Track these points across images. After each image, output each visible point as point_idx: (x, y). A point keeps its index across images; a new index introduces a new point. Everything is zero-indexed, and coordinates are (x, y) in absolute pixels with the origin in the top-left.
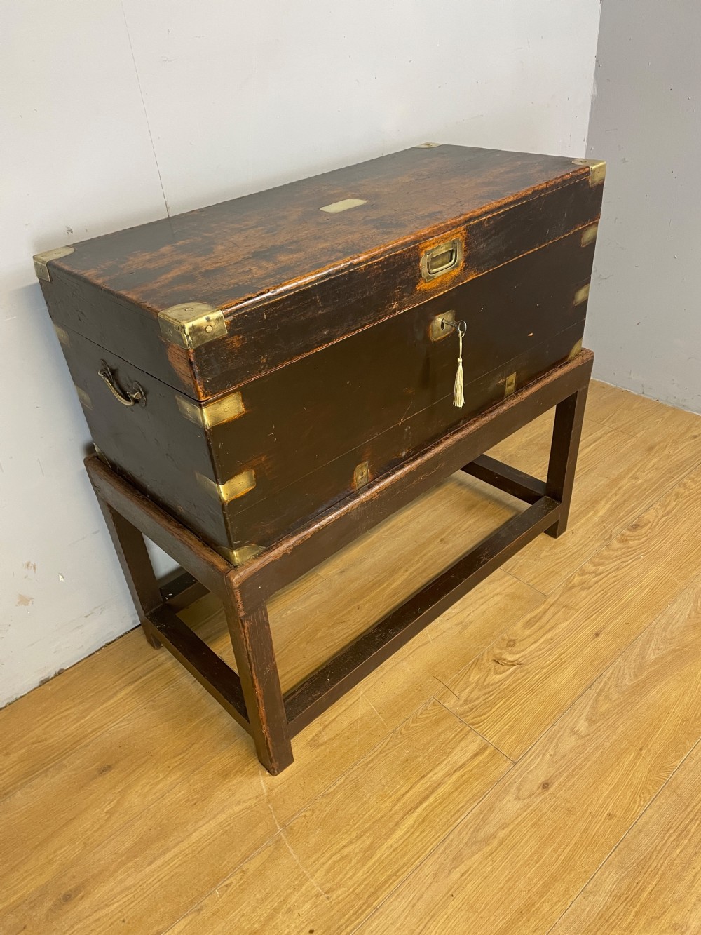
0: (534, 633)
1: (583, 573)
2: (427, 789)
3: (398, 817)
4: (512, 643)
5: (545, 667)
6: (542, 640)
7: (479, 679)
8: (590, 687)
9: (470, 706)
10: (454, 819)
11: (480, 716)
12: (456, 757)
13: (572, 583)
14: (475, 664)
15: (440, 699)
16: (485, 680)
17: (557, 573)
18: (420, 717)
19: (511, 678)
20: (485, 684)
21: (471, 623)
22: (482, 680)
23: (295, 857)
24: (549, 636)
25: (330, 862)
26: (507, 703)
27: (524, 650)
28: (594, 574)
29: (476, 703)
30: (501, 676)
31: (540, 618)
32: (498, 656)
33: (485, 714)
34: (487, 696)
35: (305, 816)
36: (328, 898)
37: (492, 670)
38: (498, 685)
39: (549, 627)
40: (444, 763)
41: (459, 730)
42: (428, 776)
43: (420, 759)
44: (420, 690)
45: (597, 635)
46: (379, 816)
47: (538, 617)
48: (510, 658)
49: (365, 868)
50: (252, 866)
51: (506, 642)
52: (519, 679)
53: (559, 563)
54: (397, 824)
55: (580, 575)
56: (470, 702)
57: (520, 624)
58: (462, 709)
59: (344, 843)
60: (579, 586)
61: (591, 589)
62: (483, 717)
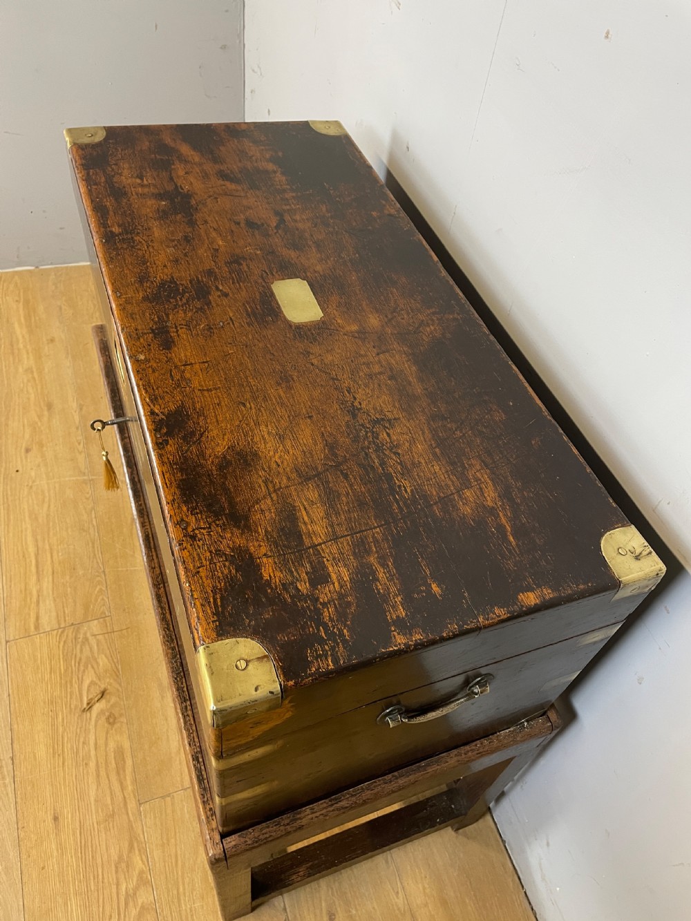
0: (106, 752)
1: (143, 881)
2: (43, 571)
3: (40, 544)
4: (111, 720)
5: (63, 732)
6: (93, 752)
7: (97, 663)
8: (12, 760)
9: (80, 640)
10: (8, 575)
11: (65, 642)
12: (48, 602)
13: (137, 852)
14: (115, 670)
15: (105, 621)
16: (93, 667)
17: (163, 845)
18: (101, 597)
19: (78, 693)
20: (89, 666)
21: (163, 697)
22: (95, 666)
23: (67, 479)
24: (92, 764)
25: (47, 494)
26: (58, 671)
27: (96, 726)
28: (131, 892)
29: (78, 647)
30: (86, 686)
31: (118, 773)
32: (108, 697)
33: (64, 646)
34: (78, 659)
35: (88, 493)
36: (27, 486)
37: (98, 682)
38: (80, 676)
39: (101, 773)
40: (51, 593)
41: (67, 618)
42: (51, 577)
43: (68, 577)
44: (124, 610)
45: (56, 819)
46: (51, 534)
47: (121, 772)
48: (97, 707)
49: (26, 510)
50: (81, 458)
51: (117, 715)
52: (71, 698)
53: (177, 861)
54: (36, 541)
55: (141, 873)
56: (83, 643)
57: (126, 745)
58: (82, 632)
59: (52, 506)
60: (128, 857)
61: (114, 868)
62: (62, 643)
